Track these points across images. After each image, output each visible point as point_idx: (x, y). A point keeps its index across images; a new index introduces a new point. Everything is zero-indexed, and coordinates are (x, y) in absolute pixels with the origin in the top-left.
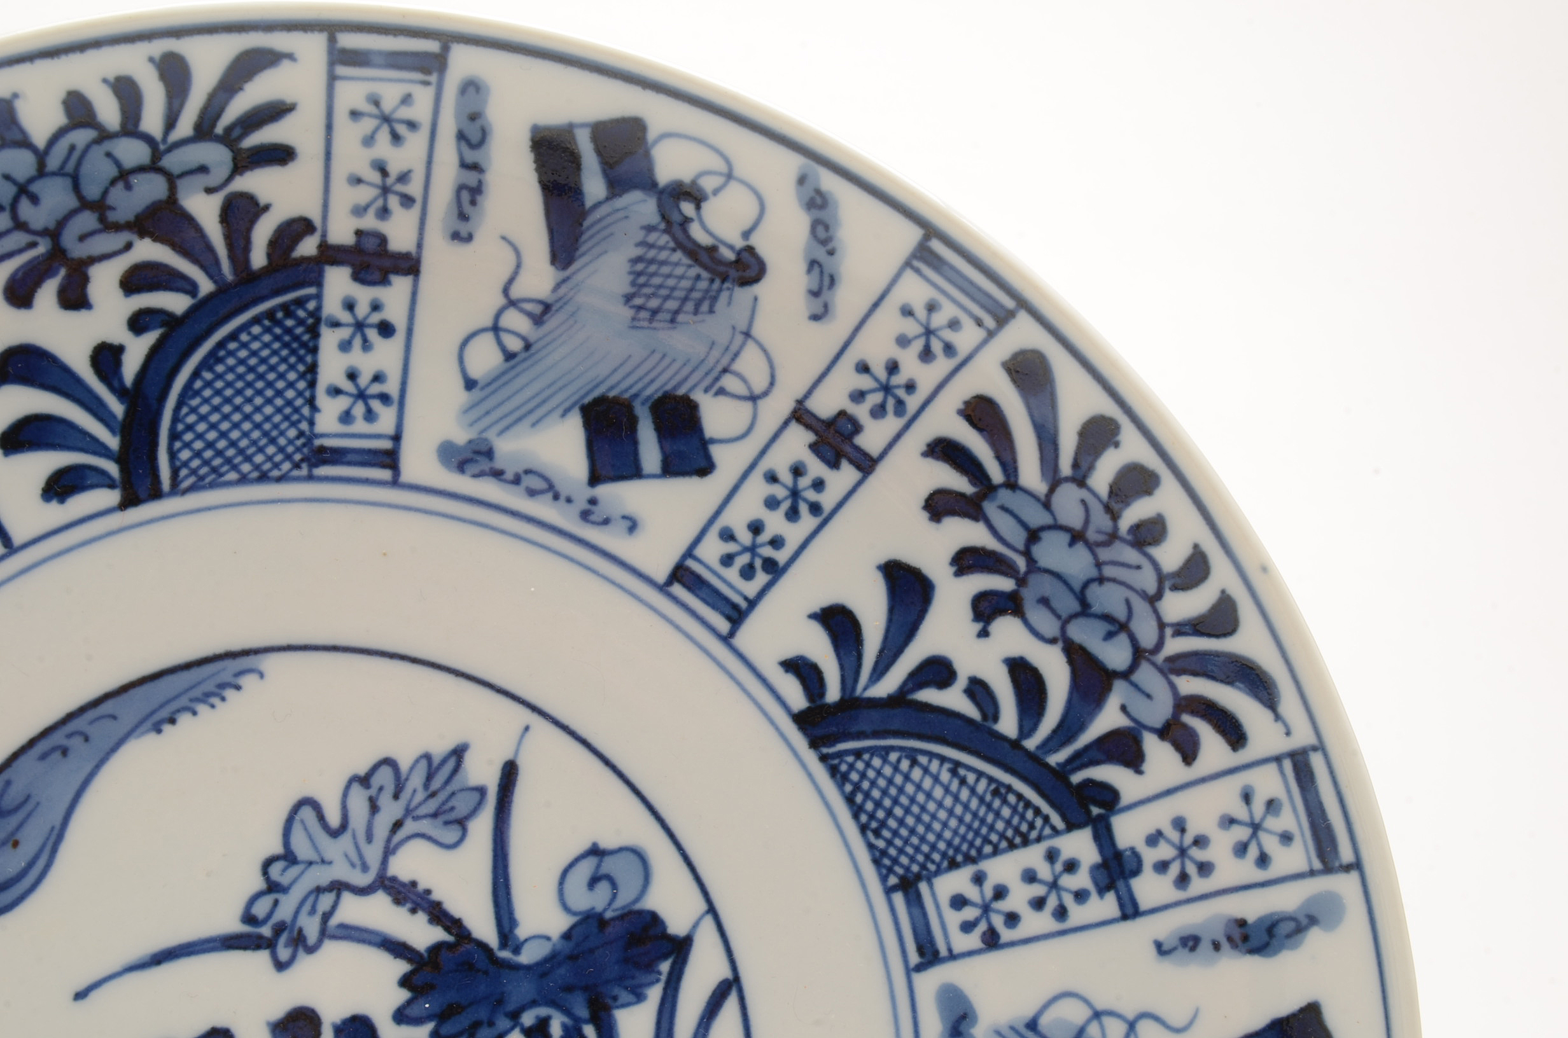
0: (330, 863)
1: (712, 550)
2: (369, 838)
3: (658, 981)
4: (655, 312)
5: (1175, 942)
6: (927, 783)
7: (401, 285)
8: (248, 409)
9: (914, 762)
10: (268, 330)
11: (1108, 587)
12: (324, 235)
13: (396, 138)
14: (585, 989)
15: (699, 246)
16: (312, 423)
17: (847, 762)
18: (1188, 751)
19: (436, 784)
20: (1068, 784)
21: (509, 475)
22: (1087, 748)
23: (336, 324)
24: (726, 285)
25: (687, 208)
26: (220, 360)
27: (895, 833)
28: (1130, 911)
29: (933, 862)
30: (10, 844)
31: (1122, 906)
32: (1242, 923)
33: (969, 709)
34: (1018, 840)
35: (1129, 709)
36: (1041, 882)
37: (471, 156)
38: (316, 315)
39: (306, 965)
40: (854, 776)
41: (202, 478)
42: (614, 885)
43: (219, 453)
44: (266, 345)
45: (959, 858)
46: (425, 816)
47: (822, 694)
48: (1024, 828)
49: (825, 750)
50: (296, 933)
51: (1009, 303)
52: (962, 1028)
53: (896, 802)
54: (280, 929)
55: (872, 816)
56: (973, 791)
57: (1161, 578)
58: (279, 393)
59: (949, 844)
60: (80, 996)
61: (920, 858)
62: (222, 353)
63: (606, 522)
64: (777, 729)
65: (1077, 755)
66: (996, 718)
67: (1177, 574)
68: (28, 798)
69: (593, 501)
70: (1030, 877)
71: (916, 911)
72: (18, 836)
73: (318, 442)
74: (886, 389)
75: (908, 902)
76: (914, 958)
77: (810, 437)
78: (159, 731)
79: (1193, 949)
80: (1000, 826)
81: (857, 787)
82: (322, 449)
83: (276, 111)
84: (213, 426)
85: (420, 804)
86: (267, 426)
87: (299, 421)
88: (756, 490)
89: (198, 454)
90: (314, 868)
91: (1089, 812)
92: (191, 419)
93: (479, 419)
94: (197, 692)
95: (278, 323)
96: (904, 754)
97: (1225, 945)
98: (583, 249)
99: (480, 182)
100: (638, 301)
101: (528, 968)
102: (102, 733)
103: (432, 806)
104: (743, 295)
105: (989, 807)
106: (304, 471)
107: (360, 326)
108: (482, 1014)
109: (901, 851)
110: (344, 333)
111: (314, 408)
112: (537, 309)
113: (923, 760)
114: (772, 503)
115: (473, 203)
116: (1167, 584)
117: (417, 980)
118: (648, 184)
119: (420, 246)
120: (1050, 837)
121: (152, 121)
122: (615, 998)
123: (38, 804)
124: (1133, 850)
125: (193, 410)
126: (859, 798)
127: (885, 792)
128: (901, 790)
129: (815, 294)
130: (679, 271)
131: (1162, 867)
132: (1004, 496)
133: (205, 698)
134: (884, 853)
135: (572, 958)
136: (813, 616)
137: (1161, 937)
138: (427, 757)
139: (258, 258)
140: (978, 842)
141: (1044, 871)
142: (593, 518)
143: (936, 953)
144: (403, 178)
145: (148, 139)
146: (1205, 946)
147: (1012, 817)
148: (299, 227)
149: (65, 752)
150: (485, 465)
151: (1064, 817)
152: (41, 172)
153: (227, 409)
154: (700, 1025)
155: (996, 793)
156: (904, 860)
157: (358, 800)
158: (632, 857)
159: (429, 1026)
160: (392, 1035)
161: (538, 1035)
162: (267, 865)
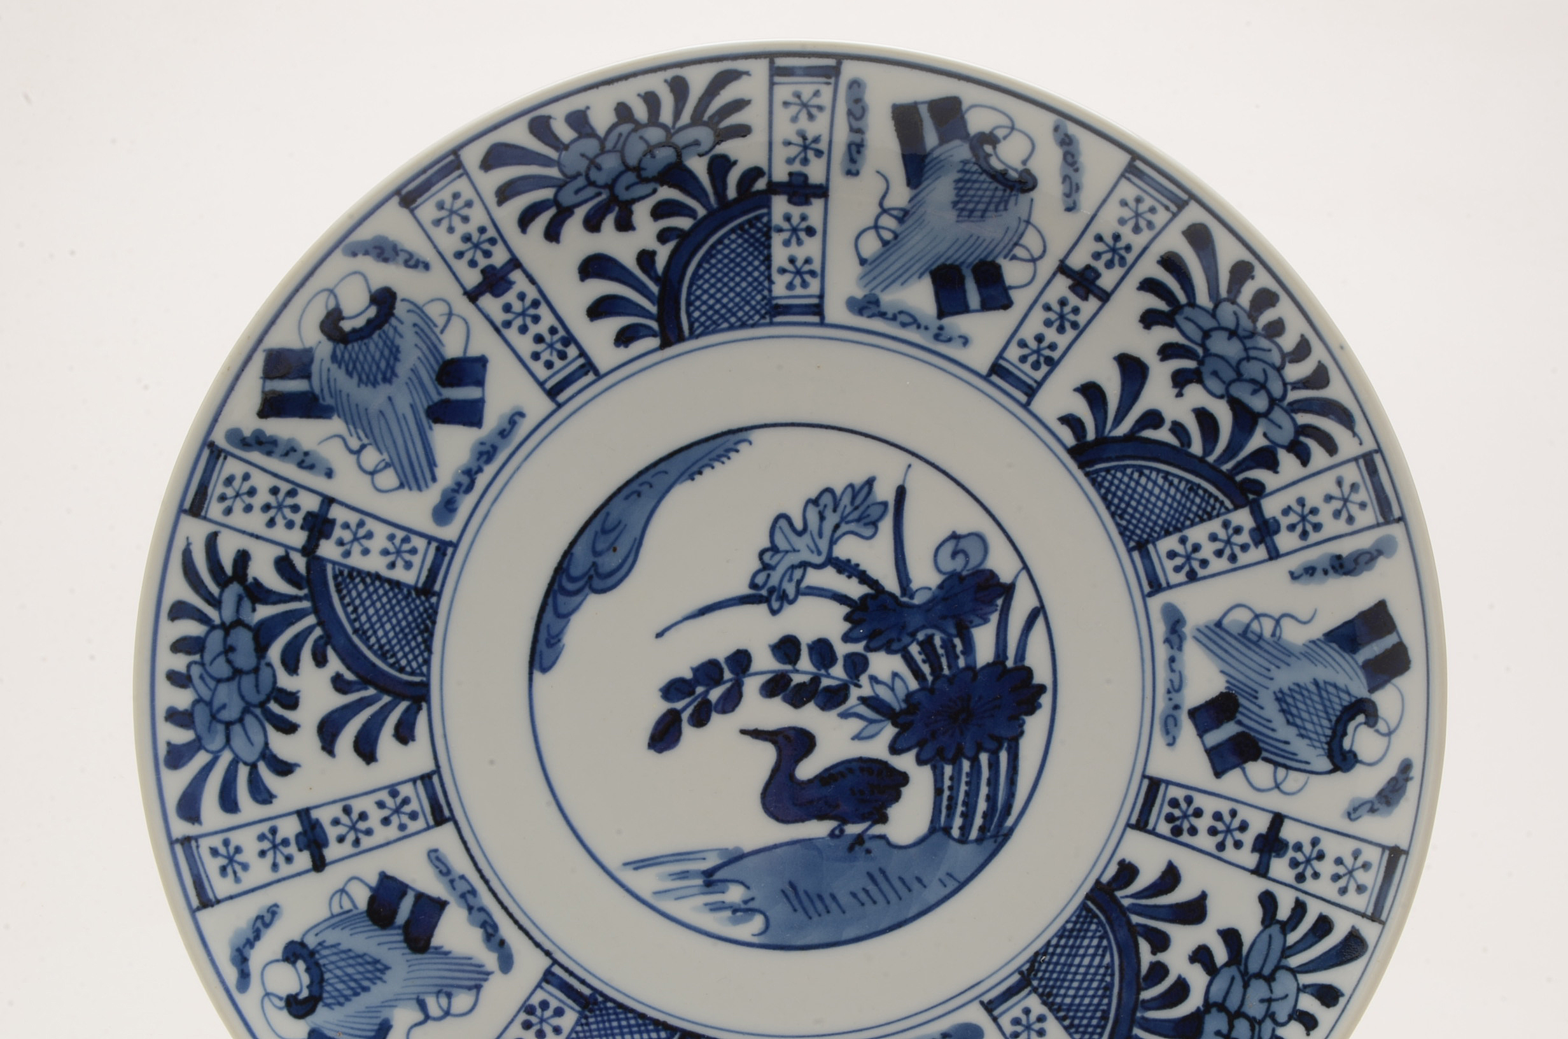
0: (799, 551)
1: (1014, 353)
2: (820, 535)
3: (996, 610)
4: (972, 211)
5: (1300, 571)
7: (817, 205)
8: (732, 284)
9: (1141, 474)
10: (740, 236)
11: (1253, 362)
12: (770, 176)
13: (811, 117)
14: (954, 617)
15: (996, 171)
16: (770, 291)
17: (1101, 476)
18: (1304, 457)
19: (858, 501)
20: (1234, 481)
21: (890, 315)
22: (1245, 459)
23: (780, 230)
24: (1014, 193)
25: (988, 148)
26: (713, 256)
27: (1132, 516)
28: (1274, 554)
29: (1155, 532)
30: (611, 550)
31: (1269, 552)
32: (1339, 557)
33: (1173, 440)
34: (1205, 517)
35: (1269, 435)
36: (1221, 540)
37: (856, 124)
38: (768, 225)
39: (789, 611)
40: (1106, 484)
41: (707, 328)
42: (966, 555)
43: (717, 312)
44: (740, 246)
45: (1171, 529)
46: (853, 521)
47: (1085, 436)
48: (1209, 509)
49: (1088, 469)
50: (781, 593)
51: (1185, 197)
52: (1177, 628)
53: (1131, 497)
54: (772, 591)
55: (1118, 507)
56: (1177, 489)
57: (1284, 355)
58: (750, 274)
59: (1165, 521)
60: (659, 635)
61: (1148, 530)
62: (714, 252)
63: (950, 340)
64: (1059, 458)
65: (1239, 464)
66: (1189, 445)
67: (1293, 352)
68: (620, 522)
69: (941, 328)
70: (1213, 538)
71: (1147, 562)
72: (617, 545)
73: (774, 302)
74: (1114, 250)
75: (1142, 557)
76: (1147, 589)
77: (1069, 282)
78: (693, 479)
79: (1312, 575)
80: (1194, 508)
81: (1108, 490)
82: (777, 306)
83: (739, 105)
84: (712, 296)
85: (849, 514)
86: (744, 294)
87: (763, 290)
88: (1038, 315)
89: (704, 313)
90: (789, 554)
91: (1247, 498)
92: (699, 292)
93: (869, 282)
94: (713, 455)
95: (746, 232)
96: (1135, 469)
97: (1331, 571)
98: (926, 175)
99: (862, 140)
100: (961, 206)
101: (919, 607)
102: (660, 482)
103: (856, 515)
104: (1024, 198)
105: (1187, 498)
106: (767, 320)
107: (794, 230)
108: (893, 635)
109: (1136, 527)
110: (785, 235)
111: (771, 282)
112: (900, 214)
113: (1147, 472)
114: (1048, 323)
115: (859, 152)
116: (1287, 359)
117: (856, 616)
118: (965, 135)
119: (828, 180)
120: (1224, 514)
121: (666, 116)
122: (971, 622)
123: (626, 525)
124: (1274, 518)
125: (700, 287)
126: (1110, 497)
127: (1125, 492)
128: (1134, 490)
129: (1067, 195)
130: (985, 186)
131: (1292, 528)
132: (1188, 311)
133: (718, 458)
134: (1126, 528)
135: (944, 599)
136: (1076, 390)
137: (1293, 569)
138: (851, 486)
139: (732, 193)
140: (1182, 519)
141: (1222, 534)
142: (942, 338)
143: (1160, 585)
144: (817, 140)
145: (664, 127)
146: (1319, 572)
147: (1201, 503)
148: (754, 173)
149: (639, 494)
150: (874, 309)
151: (1232, 502)
152: (603, 151)
153: (719, 285)
154: (1022, 634)
155: (1191, 489)
156: (1138, 532)
157: (813, 515)
158: (976, 538)
159: (864, 643)
160: (842, 649)
161: (927, 646)
162: (762, 554)
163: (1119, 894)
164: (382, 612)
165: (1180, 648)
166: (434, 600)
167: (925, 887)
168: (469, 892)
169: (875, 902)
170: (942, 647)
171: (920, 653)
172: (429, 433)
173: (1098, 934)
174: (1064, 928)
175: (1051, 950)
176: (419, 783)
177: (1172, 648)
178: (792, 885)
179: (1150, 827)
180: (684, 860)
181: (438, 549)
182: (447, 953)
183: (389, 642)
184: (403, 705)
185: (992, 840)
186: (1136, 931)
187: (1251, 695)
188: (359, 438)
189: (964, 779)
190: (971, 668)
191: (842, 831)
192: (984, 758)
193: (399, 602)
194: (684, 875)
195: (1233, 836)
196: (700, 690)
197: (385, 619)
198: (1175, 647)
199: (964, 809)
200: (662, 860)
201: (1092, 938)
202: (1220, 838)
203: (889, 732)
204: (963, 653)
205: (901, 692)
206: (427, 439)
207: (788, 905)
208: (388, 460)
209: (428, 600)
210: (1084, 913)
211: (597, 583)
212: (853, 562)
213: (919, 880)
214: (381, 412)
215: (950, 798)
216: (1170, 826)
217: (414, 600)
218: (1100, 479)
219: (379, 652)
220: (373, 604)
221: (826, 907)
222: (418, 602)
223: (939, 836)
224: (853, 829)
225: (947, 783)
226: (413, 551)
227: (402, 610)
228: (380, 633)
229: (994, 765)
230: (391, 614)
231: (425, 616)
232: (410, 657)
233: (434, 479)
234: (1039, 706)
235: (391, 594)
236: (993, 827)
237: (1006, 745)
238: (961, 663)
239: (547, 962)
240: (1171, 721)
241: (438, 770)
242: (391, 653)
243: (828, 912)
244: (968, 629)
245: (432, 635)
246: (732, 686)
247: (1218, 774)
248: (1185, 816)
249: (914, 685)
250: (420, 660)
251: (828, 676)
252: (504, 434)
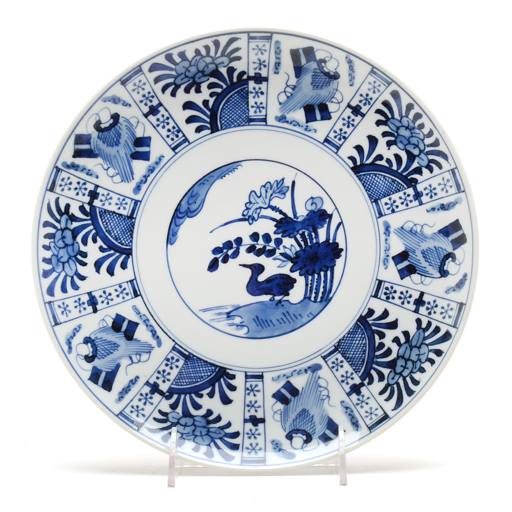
0: (259, 203)
1: (332, 135)
2: (266, 198)
3: (326, 223)
4: (318, 86)
5: (430, 209)
6: (379, 180)
7: (264, 84)
8: (235, 111)
9: (376, 176)
10: (238, 95)
11: (414, 138)
12: (248, 74)
13: (262, 53)
14: (312, 225)
15: (326, 72)
16: (248, 114)
18: (431, 170)
19: (279, 186)
20: (407, 179)
21: (290, 122)
22: (411, 171)
23: (252, 93)
24: (332, 80)
25: (323, 64)
26: (229, 102)
27: (373, 191)
28: (421, 204)
29: (381, 196)
30: (194, 203)
31: (419, 203)
32: (443, 204)
33: (387, 165)
34: (398, 191)
35: (419, 163)
37: (278, 56)
38: (248, 91)
39: (255, 224)
40: (364, 180)
41: (227, 126)
42: (316, 204)
43: (230, 121)
44: (238, 98)
45: (386, 195)
46: (277, 193)
47: (356, 163)
48: (399, 188)
49: (357, 175)
50: (253, 217)
51: (390, 81)
52: (388, 229)
53: (372, 184)
54: (249, 217)
55: (368, 188)
56: (388, 181)
57: (424, 136)
58: (241, 108)
59: (384, 192)
60: (211, 232)
61: (378, 195)
62: (229, 100)
63: (310, 130)
64: (347, 171)
65: (409, 173)
66: (392, 166)
67: (427, 135)
68: (197, 193)
69: (307, 126)
70: (401, 198)
71: (378, 206)
72: (196, 201)
73: (250, 117)
74: (366, 99)
75: (376, 204)
76: (378, 216)
77: (351, 110)
78: (222, 179)
79: (434, 210)
80: (394, 188)
81: (364, 182)
82: (251, 119)
83: (237, 50)
84: (228, 116)
85: (276, 190)
86: (239, 115)
87: (246, 113)
88: (341, 122)
89: (226, 121)
90: (255, 204)
91: (412, 184)
92: (224, 114)
93: (283, 111)
94: (229, 170)
95: (240, 93)
96: (374, 175)
97: (440, 209)
98: (302, 74)
99: (280, 62)
100: (314, 84)
101: (300, 222)
102: (211, 180)
103: (278, 191)
104: (335, 82)
105: (392, 184)
106: (248, 124)
107: (257, 93)
108: (291, 232)
109: (374, 194)
110: (254, 94)
111: (249, 111)
112: (293, 87)
113: (378, 176)
114: (344, 125)
115: (279, 66)
117: (278, 225)
119: (268, 75)
120: (404, 190)
121: (212, 53)
122: (318, 227)
123: (199, 195)
124: (421, 191)
125: (224, 112)
126: (365, 184)
127: (370, 183)
128: (373, 182)
129: (351, 81)
130: (322, 77)
131: (427, 194)
132: (392, 120)
133: (231, 171)
134: (371, 195)
135: (309, 219)
136: (354, 147)
137: (427, 209)
138: (277, 181)
139: (235, 80)
140: (390, 192)
141: (403, 197)
142: (307, 130)
143: (382, 214)
144: (264, 62)
145: (212, 57)
146: (436, 210)
147: (396, 186)
148: (243, 73)
149: (204, 184)
150: (284, 120)
151: (407, 186)
152: (191, 65)
153: (231, 112)
154: (335, 231)
155: (393, 181)
156: (375, 196)
157: (263, 190)
158: (319, 198)
159: (281, 235)
160: (273, 237)
161: (303, 235)
162: (246, 204)
163: (368, 319)
164: (116, 225)
165: (389, 236)
166: (133, 220)
167: (302, 317)
168: (146, 320)
169: (285, 323)
170: (308, 236)
171: (300, 238)
172: (131, 163)
173: (361, 333)
174: (349, 331)
175: (345, 338)
176: (129, 283)
177: (386, 236)
178: (257, 317)
179: (379, 297)
180: (220, 309)
181: (135, 203)
182: (139, 341)
183: (118, 235)
184: (124, 256)
185: (325, 301)
186: (374, 332)
187: (413, 252)
188: (107, 165)
189: (315, 281)
190: (317, 243)
191: (274, 299)
192: (322, 273)
193: (121, 221)
194: (220, 314)
195: (407, 300)
196: (225, 251)
197: (117, 227)
198: (387, 235)
199: (315, 291)
200: (212, 309)
201: (359, 334)
202: (402, 300)
203: (290, 264)
204: (315, 238)
205: (294, 251)
206: (130, 165)
207: (255, 324)
208: (117, 172)
209: (131, 220)
210: (356, 326)
211: (189, 214)
212: (277, 207)
213: (300, 315)
214: (115, 156)
215: (311, 287)
216: (386, 296)
217: (127, 220)
218: (361, 178)
219: (115, 238)
220: (113, 222)
221: (268, 324)
222: (128, 221)
223: (307, 300)
224: (278, 298)
225: (310, 282)
226: (126, 204)
227: (123, 224)
228: (115, 232)
229: (326, 276)
230: (119, 225)
231: (130, 226)
232: (126, 240)
233: (133, 179)
234: (341, 256)
235: (119, 218)
236: (325, 297)
237: (330, 269)
238: (314, 241)
239: (174, 343)
240: (386, 261)
241: (135, 279)
242: (119, 239)
243: (269, 326)
244: (317, 229)
245: (133, 232)
246: (236, 249)
247: (402, 279)
248: (391, 293)
249: (298, 249)
250: (129, 241)
251: (269, 246)
252: (157, 163)
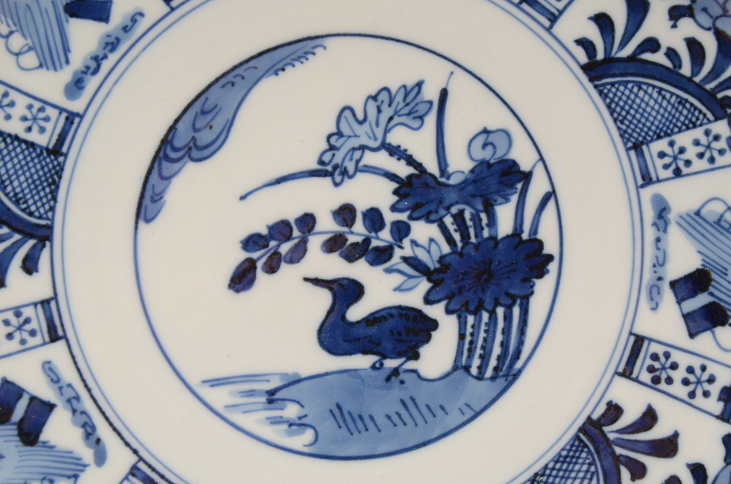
0: (359, 136)
2: (377, 125)
3: (516, 192)
6: (646, 98)
9: (640, 88)
14: (481, 196)
17: (607, 88)
19: (409, 99)
20: (716, 98)
22: (725, 81)
27: (631, 122)
29: (649, 136)
30: (208, 127)
33: (667, 63)
34: (691, 125)
36: (702, 145)
39: (348, 184)
40: (611, 95)
42: (494, 147)
45: (662, 134)
46: (403, 115)
47: (595, 56)
48: (694, 119)
49: (597, 83)
50: (343, 169)
52: (664, 214)
53: (631, 107)
54: (335, 167)
55: (619, 114)
56: (669, 102)
59: (657, 127)
60: (243, 198)
61: (643, 134)
64: (573, 73)
65: (721, 84)
66: (680, 67)
68: (216, 106)
70: (697, 143)
71: (641, 159)
72: (212, 124)
75: (637, 155)
76: (640, 182)
78: (277, 74)
80: (682, 118)
81: (612, 101)
85: (401, 109)
90: (351, 139)
91: (726, 112)
94: (295, 56)
96: (635, 84)
101: (454, 186)
102: (251, 75)
103: (407, 110)
105: (677, 109)
109: (634, 131)
113: (644, 87)
117: (402, 192)
120: (706, 124)
122: (495, 201)
123: (221, 108)
126: (613, 105)
127: (626, 103)
128: (634, 101)
133: (298, 59)
134: (625, 132)
135: (475, 181)
136: (591, 18)
138: (404, 87)
140: (671, 126)
141: (704, 140)
143: (651, 179)
147: (688, 114)
149: (233, 84)
151: (713, 114)
154: (536, 213)
155: (680, 103)
156: (635, 135)
157: (372, 107)
158: (503, 134)
159: (408, 213)
160: (390, 217)
161: (459, 218)
162: (329, 137)
163: (606, 429)
164: (18, 167)
165: (665, 231)
166: (61, 159)
167: (447, 414)
168: (74, 398)
169: (405, 424)
170: (471, 220)
171: (453, 224)
172: (66, 25)
173: (588, 461)
174: (559, 455)
175: (548, 472)
176: (39, 307)
177: (659, 230)
178: (339, 407)
179: (634, 375)
180: (252, 381)
181: (67, 118)
182: (52, 447)
183: (22, 191)
184: (31, 243)
185: (504, 379)
186: (618, 460)
187: (722, 272)
188: (8, 26)
189: (483, 327)
190: (493, 238)
191: (382, 364)
192: (500, 311)
193: (32, 159)
194: (251, 393)
195: (702, 387)
196: (273, 244)
197: (20, 172)
198: (661, 230)
199: (482, 352)
200: (234, 380)
201: (583, 464)
202: (691, 388)
203: (425, 285)
204: (488, 225)
205: (436, 255)
206: (64, 29)
207: (334, 422)
208: (31, 44)
209: (56, 159)
210: (577, 443)
211: (195, 153)
212: (402, 148)
213: (442, 408)
214: (27, 5)
215: (471, 343)
216: (651, 375)
217: (45, 159)
218: (606, 91)
219: (14, 199)
220: (11, 159)
221: (365, 426)
222: (48, 160)
223: (460, 373)
224: (391, 363)
225: (469, 330)
226: (47, 119)
227: (35, 166)
228: (16, 183)
229: (508, 318)
230: (25, 168)
231: (53, 172)
232: (39, 204)
233: (67, 62)
234: (548, 272)
235: (26, 153)
236: (505, 368)
237: (518, 302)
238: (486, 233)
239: (135, 458)
240: (655, 290)
241: (55, 297)
242: (23, 200)
243: (367, 430)
244: (492, 206)
245: (58, 187)
246: (299, 242)
247: (692, 335)
248: (664, 368)
249: (446, 249)
250: (47, 207)
251: (377, 238)
252: (126, 29)
